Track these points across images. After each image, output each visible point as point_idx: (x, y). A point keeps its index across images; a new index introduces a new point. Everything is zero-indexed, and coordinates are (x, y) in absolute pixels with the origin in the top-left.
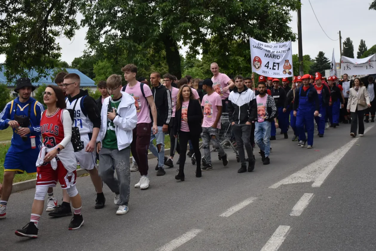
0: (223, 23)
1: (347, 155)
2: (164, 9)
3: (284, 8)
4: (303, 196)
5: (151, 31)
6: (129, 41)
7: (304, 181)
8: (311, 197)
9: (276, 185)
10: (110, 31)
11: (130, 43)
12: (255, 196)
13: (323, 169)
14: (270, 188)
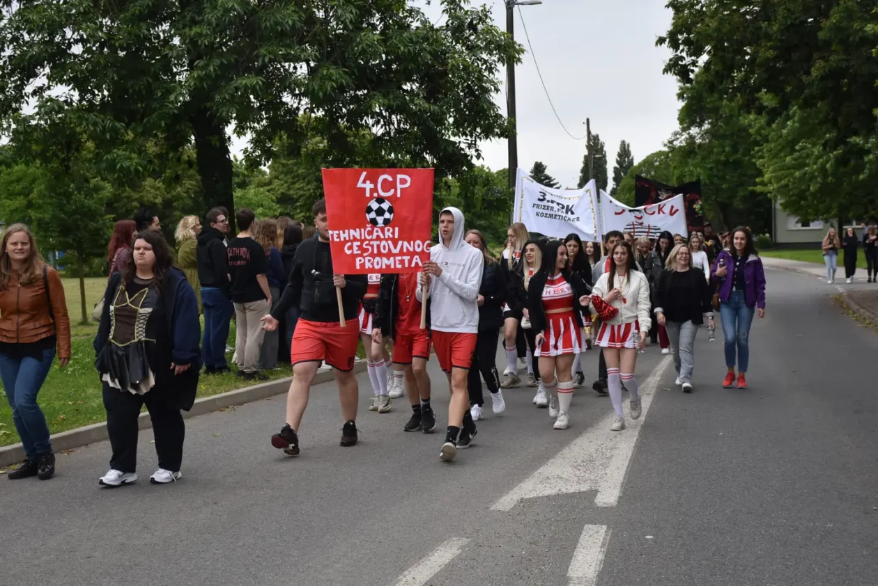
0: (341, 82)
2: (197, 41)
3: (485, 56)
4: (584, 533)
5: (159, 94)
6: (102, 116)
7: (572, 488)
8: (603, 535)
9: (507, 502)
10: (49, 88)
11: (103, 121)
12: (463, 532)
13: (608, 455)
14: (493, 511)
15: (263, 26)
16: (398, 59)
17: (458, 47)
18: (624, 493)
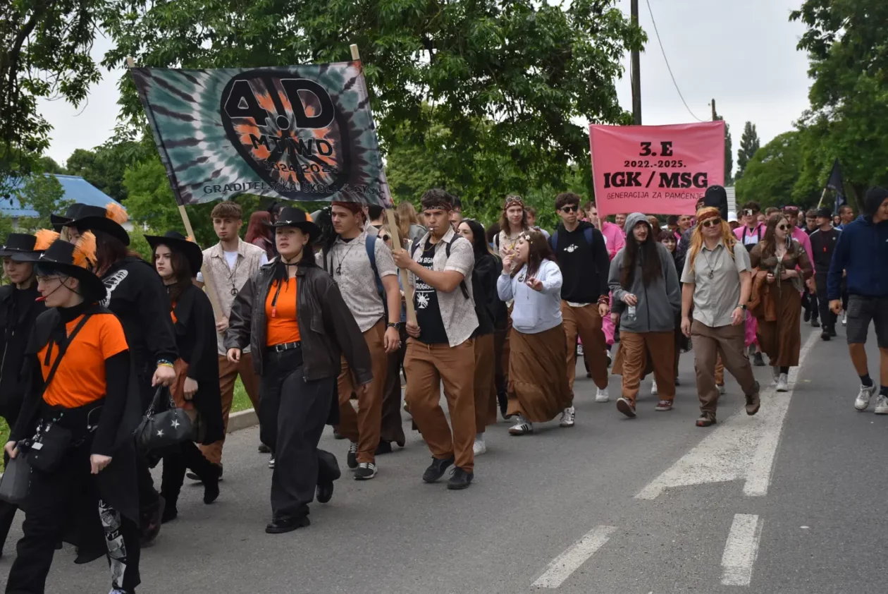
3: (610, 40)
4: (735, 522)
8: (755, 525)
9: (651, 490)
12: (609, 521)
13: (753, 444)
14: (638, 499)
18: (773, 482)
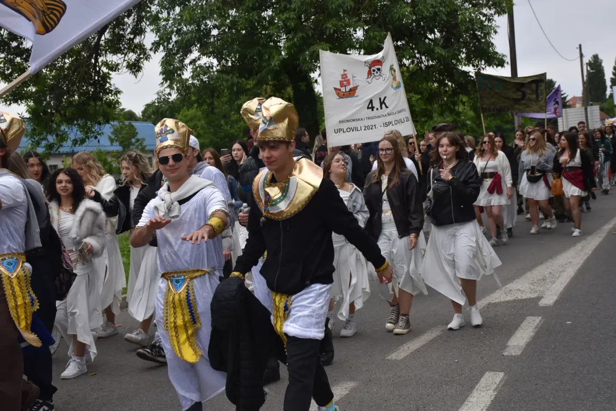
1: (597, 250)
2: (287, 23)
4: (525, 321)
6: (231, 75)
7: (524, 297)
8: (538, 322)
10: (199, 59)
11: (232, 78)
15: (331, 7)
16: (423, 18)
17: (466, 5)
18: (560, 298)
